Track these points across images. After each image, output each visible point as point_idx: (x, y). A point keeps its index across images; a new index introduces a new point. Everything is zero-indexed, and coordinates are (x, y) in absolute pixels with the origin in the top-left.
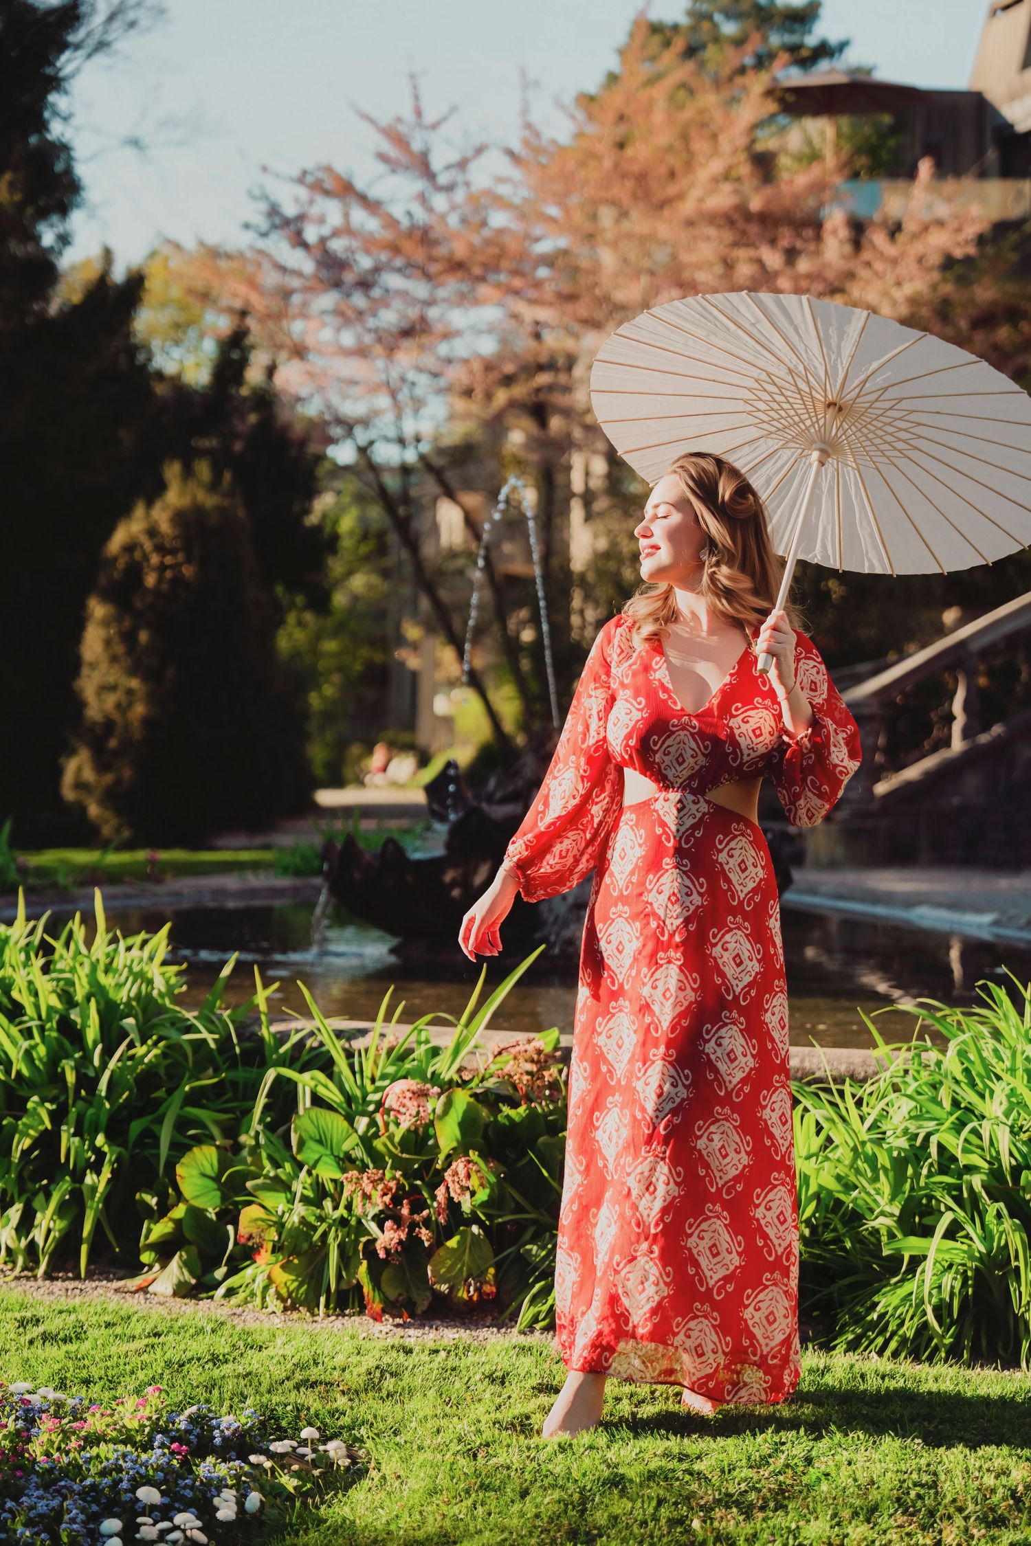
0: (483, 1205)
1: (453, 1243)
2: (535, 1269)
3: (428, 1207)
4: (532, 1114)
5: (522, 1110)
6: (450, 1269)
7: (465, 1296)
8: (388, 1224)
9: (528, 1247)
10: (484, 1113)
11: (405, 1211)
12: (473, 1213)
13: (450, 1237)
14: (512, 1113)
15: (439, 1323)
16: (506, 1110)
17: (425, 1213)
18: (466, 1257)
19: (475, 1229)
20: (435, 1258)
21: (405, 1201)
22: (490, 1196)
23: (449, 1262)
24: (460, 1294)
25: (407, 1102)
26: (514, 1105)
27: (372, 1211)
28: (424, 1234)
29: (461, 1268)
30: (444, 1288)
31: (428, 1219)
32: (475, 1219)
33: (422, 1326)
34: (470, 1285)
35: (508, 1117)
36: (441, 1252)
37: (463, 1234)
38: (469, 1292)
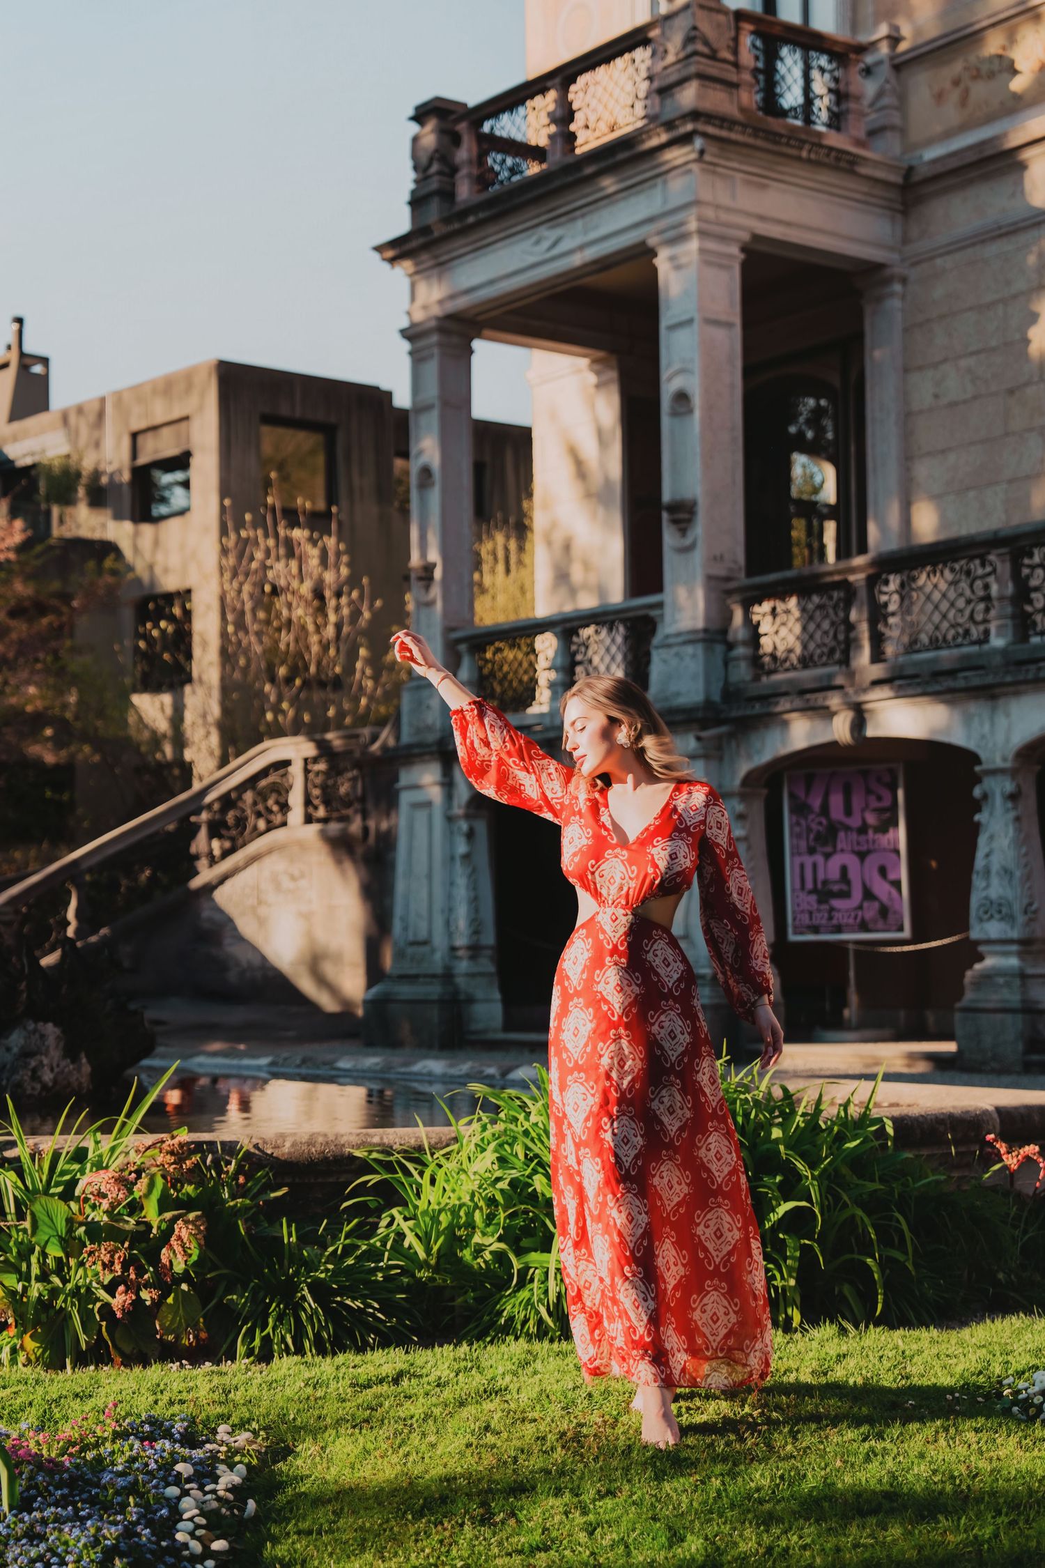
0: (195, 1263)
1: (170, 1300)
2: (240, 1314)
3: (146, 1271)
6: (172, 1322)
7: (187, 1343)
8: (121, 1288)
9: (230, 1297)
11: (133, 1276)
12: (186, 1271)
13: (169, 1295)
17: (146, 1277)
18: (183, 1311)
19: (184, 1287)
20: (160, 1314)
21: (132, 1268)
22: (199, 1256)
24: (183, 1342)
27: (107, 1278)
28: (147, 1295)
29: (181, 1320)
30: (170, 1338)
32: (185, 1277)
34: (189, 1334)
37: (176, 1292)
38: (189, 1339)
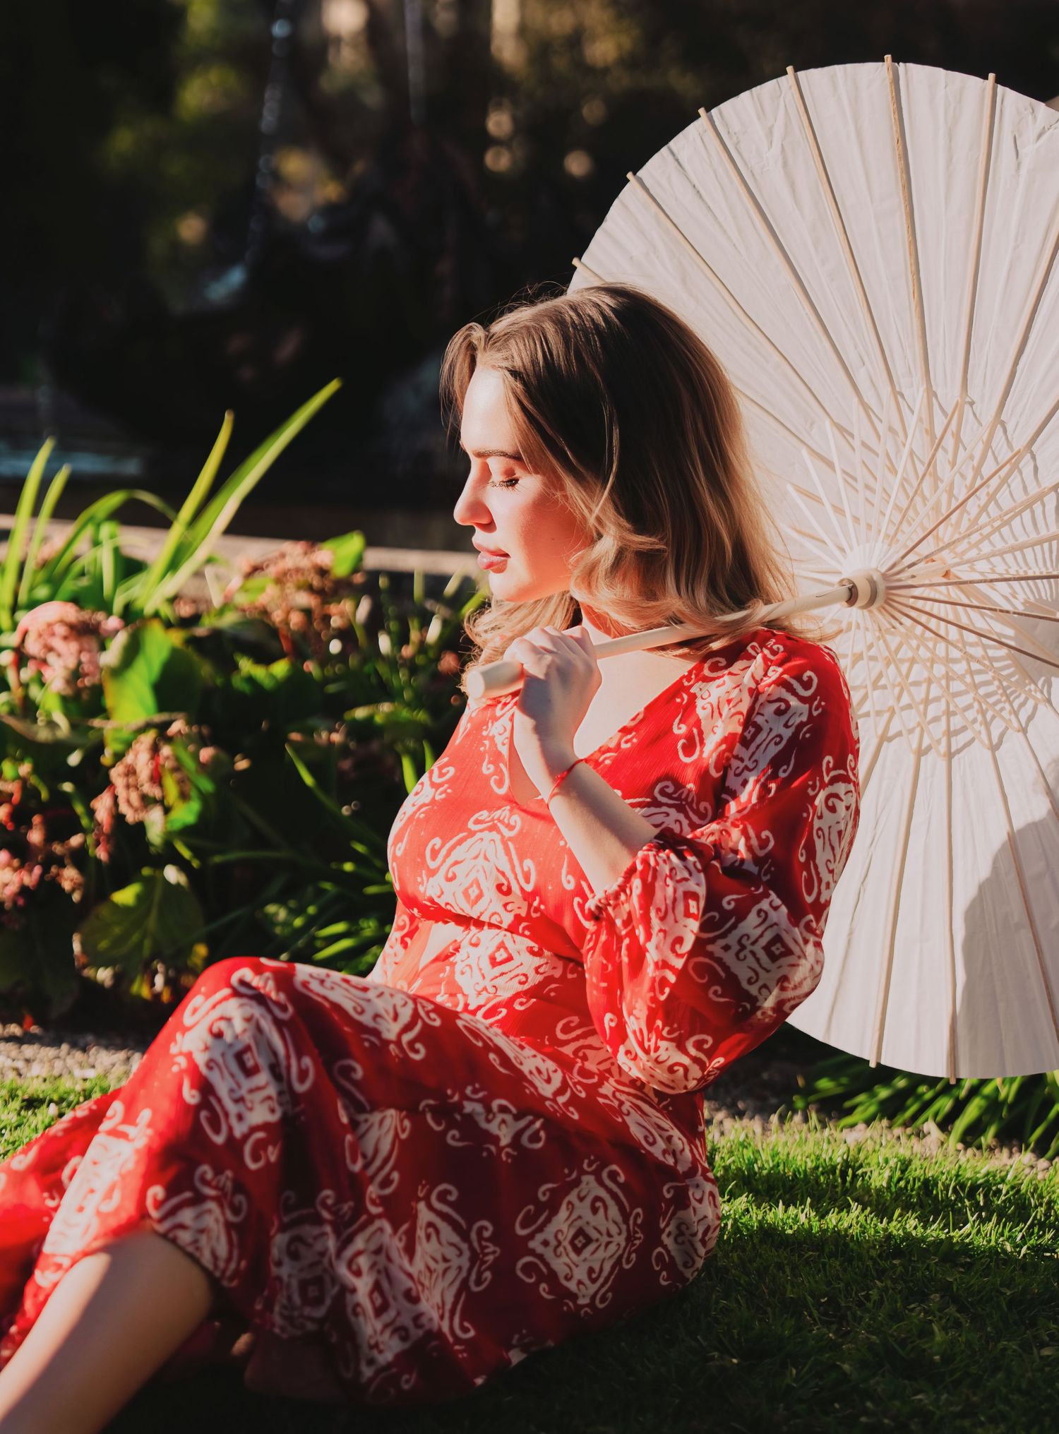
0: (187, 831)
1: (126, 896)
3: (82, 831)
4: (297, 678)
5: (280, 668)
6: (118, 941)
7: (145, 992)
9: (271, 909)
10: (206, 670)
11: (36, 836)
13: (121, 885)
14: (259, 672)
15: (90, 1038)
16: (246, 666)
17: (74, 840)
18: (152, 923)
19: (172, 874)
20: (89, 923)
21: (36, 819)
22: (202, 816)
23: (117, 930)
24: (135, 988)
25: (57, 643)
26: (265, 658)
28: (69, 877)
29: (140, 945)
30: (103, 975)
31: (82, 851)
32: (169, 853)
33: (56, 1043)
34: (156, 972)
35: (250, 680)
36: (104, 911)
37: (149, 883)
38: (152, 984)
